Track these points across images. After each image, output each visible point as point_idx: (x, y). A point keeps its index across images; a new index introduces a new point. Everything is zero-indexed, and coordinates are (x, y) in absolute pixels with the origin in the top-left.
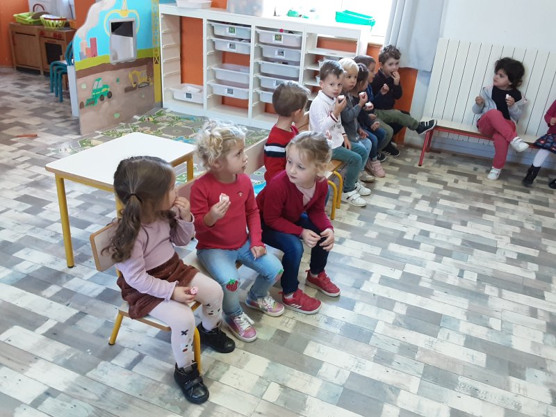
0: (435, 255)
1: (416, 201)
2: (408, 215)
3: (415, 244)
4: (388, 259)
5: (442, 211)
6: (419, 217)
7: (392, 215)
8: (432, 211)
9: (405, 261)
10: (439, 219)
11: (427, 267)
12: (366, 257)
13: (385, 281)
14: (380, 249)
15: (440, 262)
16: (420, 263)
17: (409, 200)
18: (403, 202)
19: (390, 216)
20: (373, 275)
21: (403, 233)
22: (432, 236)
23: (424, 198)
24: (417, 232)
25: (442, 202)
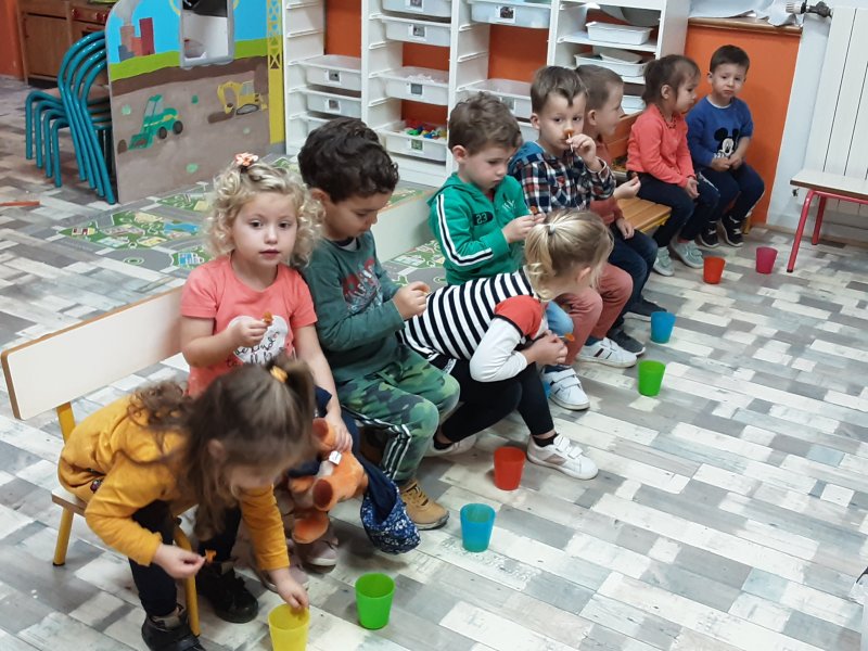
0: (771, 450)
1: (762, 341)
2: (735, 369)
3: (732, 428)
4: (666, 454)
5: (813, 364)
6: (758, 374)
7: (699, 367)
8: (790, 363)
9: (701, 458)
10: (801, 379)
11: (745, 473)
12: (621, 448)
13: (648, 496)
14: (654, 434)
15: (777, 464)
16: (734, 465)
17: (746, 339)
18: (731, 342)
19: (696, 370)
20: (625, 483)
21: (715, 404)
22: (775, 412)
23: (780, 336)
24: (743, 403)
25: (819, 346)
